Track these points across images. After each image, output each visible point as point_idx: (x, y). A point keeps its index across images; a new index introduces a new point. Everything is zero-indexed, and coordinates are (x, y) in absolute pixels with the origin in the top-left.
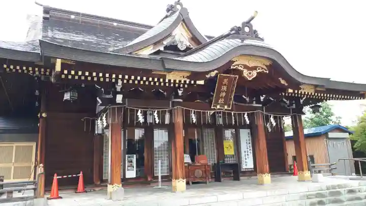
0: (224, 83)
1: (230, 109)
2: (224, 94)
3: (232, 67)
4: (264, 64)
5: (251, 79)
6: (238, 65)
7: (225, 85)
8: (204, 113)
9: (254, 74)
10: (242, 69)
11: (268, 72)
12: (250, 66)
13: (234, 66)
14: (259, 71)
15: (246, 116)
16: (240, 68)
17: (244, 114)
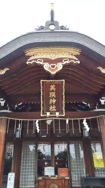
0: (51, 89)
1: (64, 115)
2: (54, 101)
3: (27, 63)
4: (72, 55)
5: (55, 73)
6: (36, 60)
7: (53, 91)
8: (31, 122)
9: (60, 66)
10: (41, 63)
11: (79, 62)
12: (53, 59)
13: (31, 61)
14: (65, 62)
15: (85, 123)
16: (39, 62)
17: (82, 121)
